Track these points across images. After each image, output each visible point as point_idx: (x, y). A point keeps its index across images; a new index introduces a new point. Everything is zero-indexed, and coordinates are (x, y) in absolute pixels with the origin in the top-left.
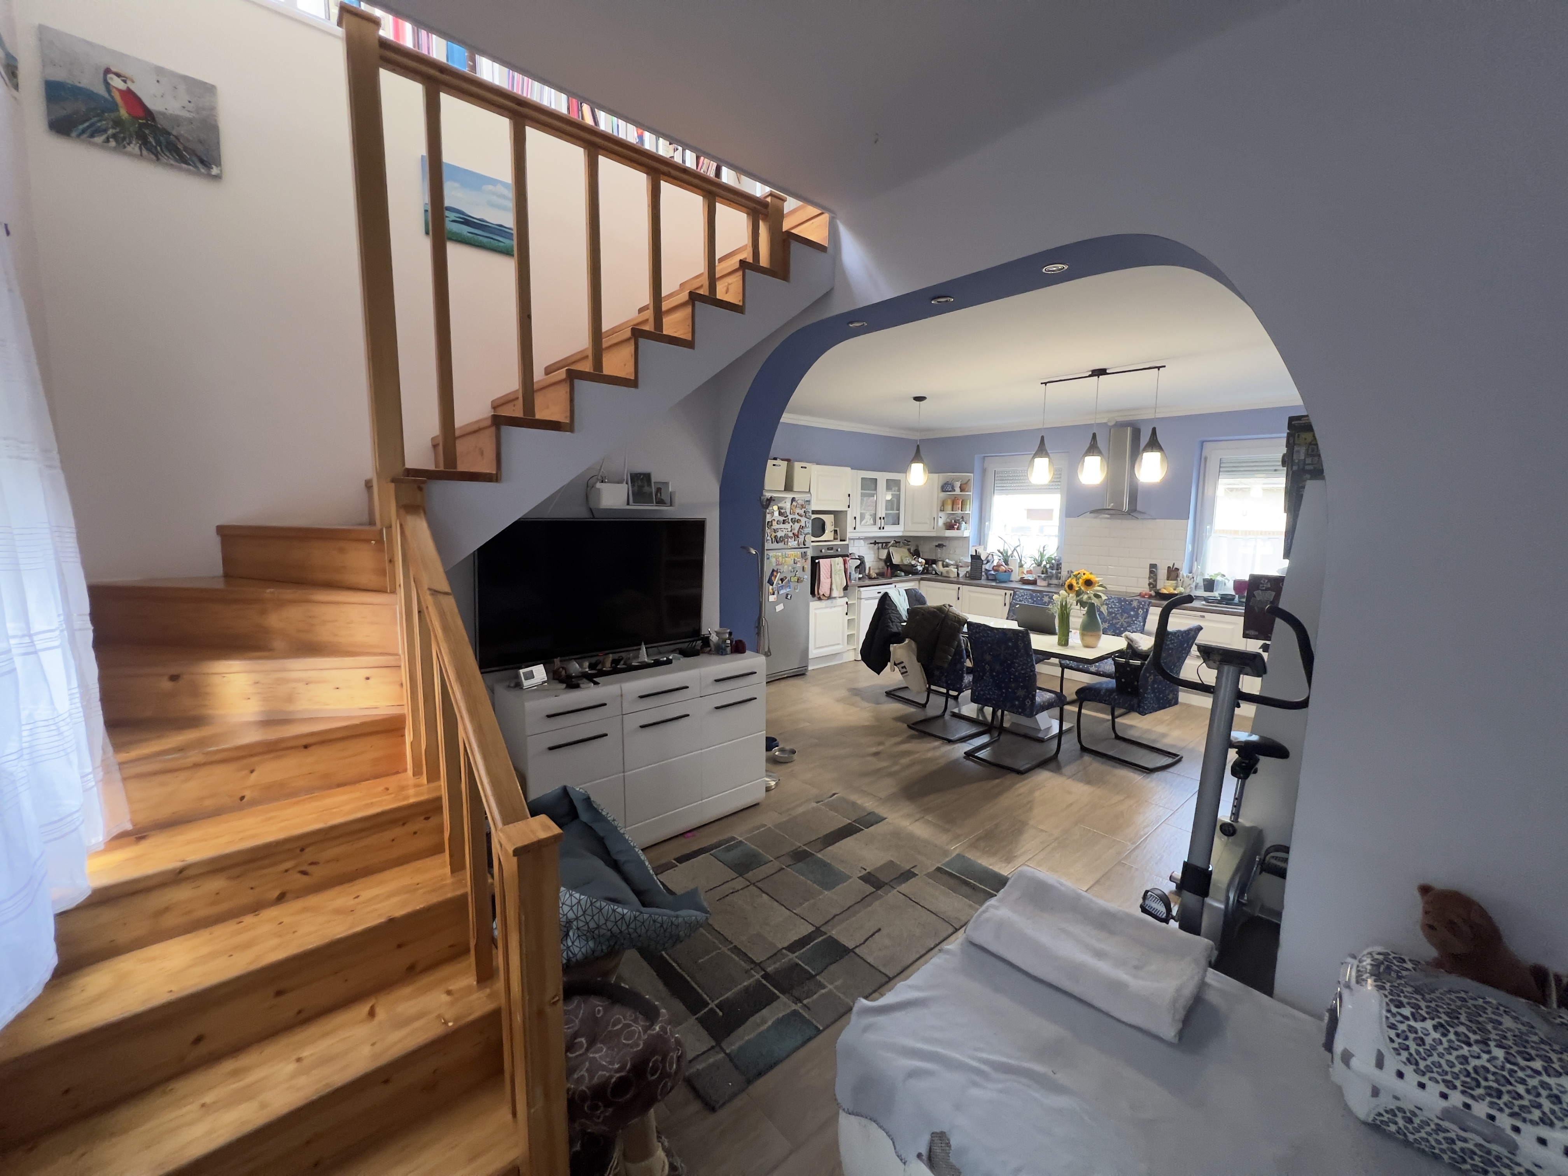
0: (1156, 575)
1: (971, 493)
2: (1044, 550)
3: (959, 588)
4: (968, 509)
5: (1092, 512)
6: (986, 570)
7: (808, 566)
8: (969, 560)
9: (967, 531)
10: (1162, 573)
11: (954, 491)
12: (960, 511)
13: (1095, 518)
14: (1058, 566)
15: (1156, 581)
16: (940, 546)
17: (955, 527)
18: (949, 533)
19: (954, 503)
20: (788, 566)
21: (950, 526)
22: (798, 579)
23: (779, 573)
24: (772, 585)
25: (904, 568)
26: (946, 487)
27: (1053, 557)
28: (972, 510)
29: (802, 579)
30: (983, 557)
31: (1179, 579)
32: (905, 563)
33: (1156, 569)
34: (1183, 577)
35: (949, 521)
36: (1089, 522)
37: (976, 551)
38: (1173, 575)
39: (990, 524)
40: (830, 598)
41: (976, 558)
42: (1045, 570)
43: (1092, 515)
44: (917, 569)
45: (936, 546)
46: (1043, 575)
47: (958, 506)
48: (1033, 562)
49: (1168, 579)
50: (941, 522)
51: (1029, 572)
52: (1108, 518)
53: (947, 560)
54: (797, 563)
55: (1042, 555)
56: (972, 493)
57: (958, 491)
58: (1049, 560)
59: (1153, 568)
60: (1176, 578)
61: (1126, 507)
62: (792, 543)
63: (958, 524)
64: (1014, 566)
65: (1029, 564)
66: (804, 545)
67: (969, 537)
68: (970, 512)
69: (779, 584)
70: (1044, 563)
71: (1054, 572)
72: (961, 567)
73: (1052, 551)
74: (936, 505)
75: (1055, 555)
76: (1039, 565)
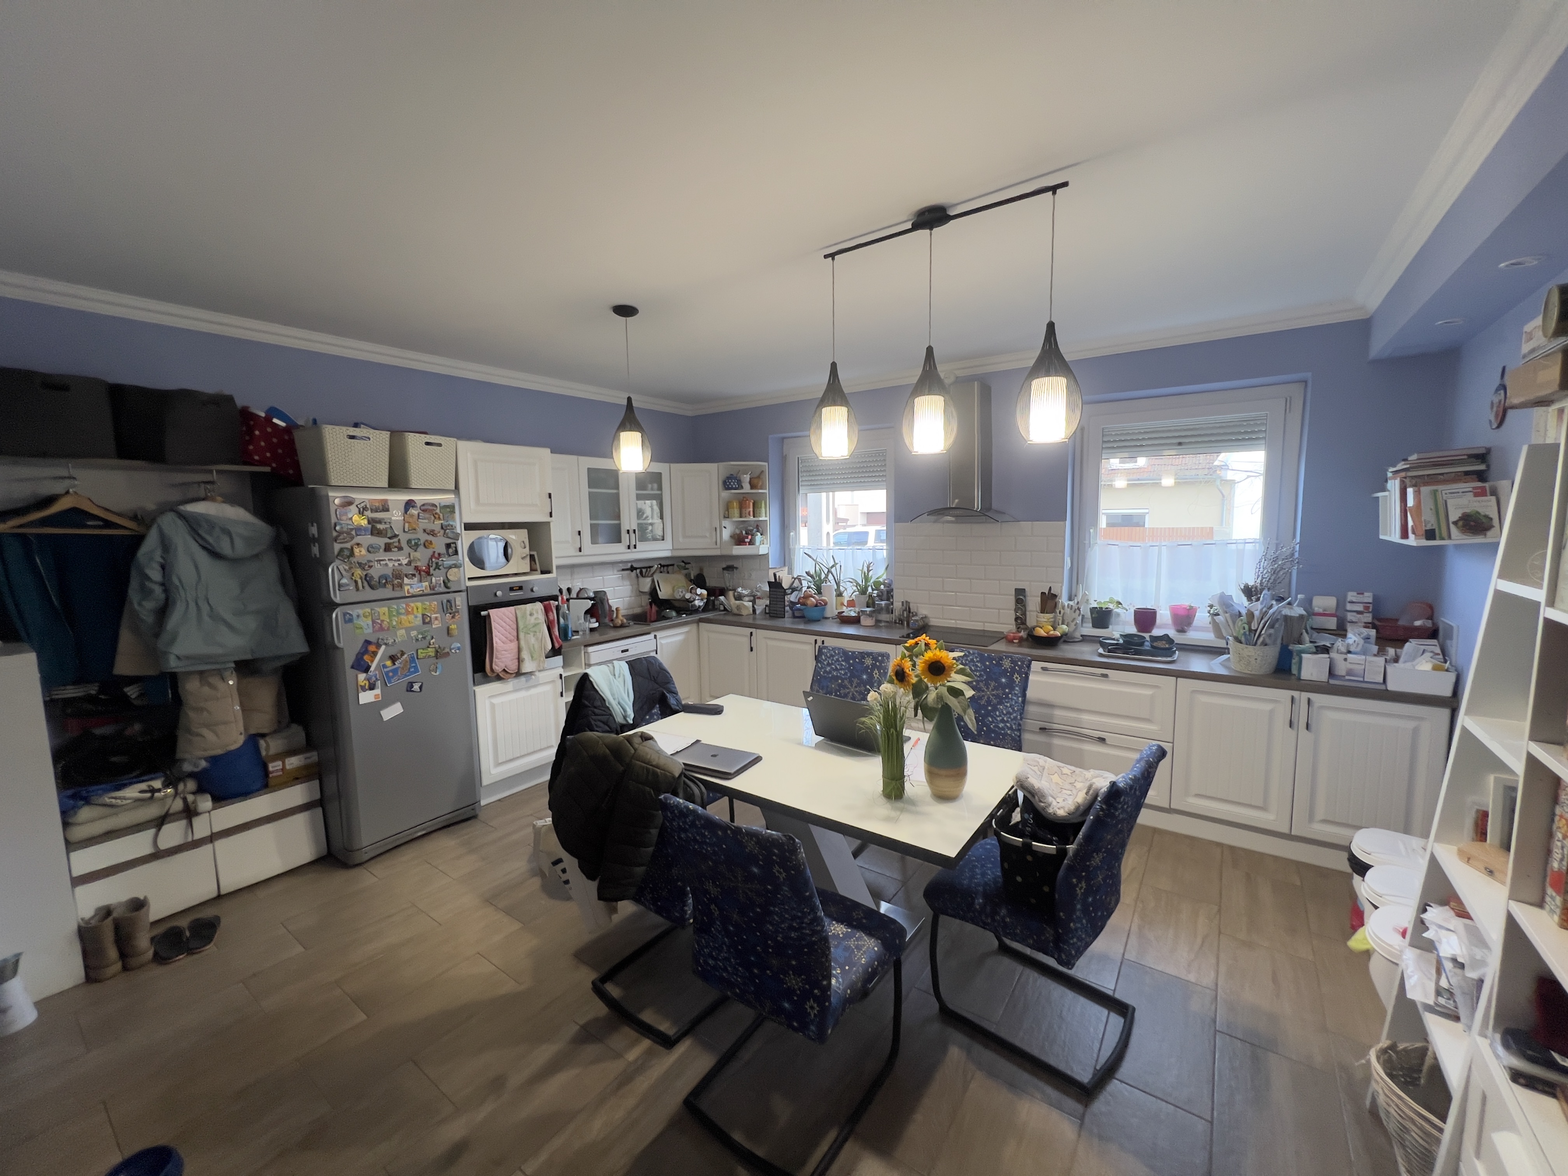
0: (1024, 606)
1: (766, 491)
2: (869, 571)
3: (751, 633)
4: (764, 514)
5: (932, 513)
6: (791, 602)
7: (461, 626)
8: (767, 588)
9: (764, 545)
10: (1033, 603)
11: (742, 488)
12: (752, 517)
13: (935, 522)
14: (888, 594)
15: (1024, 614)
16: (730, 568)
17: (747, 540)
18: (739, 550)
19: (742, 506)
20: (408, 630)
21: (739, 540)
22: (437, 652)
23: (383, 647)
24: (367, 669)
25: (677, 604)
26: (730, 482)
27: (881, 580)
28: (769, 515)
29: (447, 650)
30: (785, 585)
31: (1058, 611)
32: (678, 597)
33: (1025, 597)
34: (1063, 608)
35: (738, 532)
36: (928, 528)
37: (775, 575)
38: (1050, 604)
39: (796, 534)
40: (518, 674)
41: (775, 585)
42: (870, 601)
43: (932, 518)
44: (695, 605)
45: (724, 569)
46: (868, 609)
47: (749, 510)
48: (855, 588)
49: (1043, 611)
50: (726, 534)
51: (851, 603)
52: (952, 522)
53: (740, 590)
54: (430, 623)
55: (866, 578)
56: (768, 491)
57: (747, 488)
58: (877, 584)
59: (1020, 596)
60: (1053, 609)
61: (978, 505)
62: (413, 586)
63: (750, 537)
64: (829, 596)
65: (850, 591)
66: (447, 587)
67: (768, 554)
68: (767, 519)
69: (385, 666)
70: (870, 590)
71: (883, 603)
72: (759, 598)
73: (879, 573)
74: (717, 509)
75: (884, 577)
76: (863, 592)
